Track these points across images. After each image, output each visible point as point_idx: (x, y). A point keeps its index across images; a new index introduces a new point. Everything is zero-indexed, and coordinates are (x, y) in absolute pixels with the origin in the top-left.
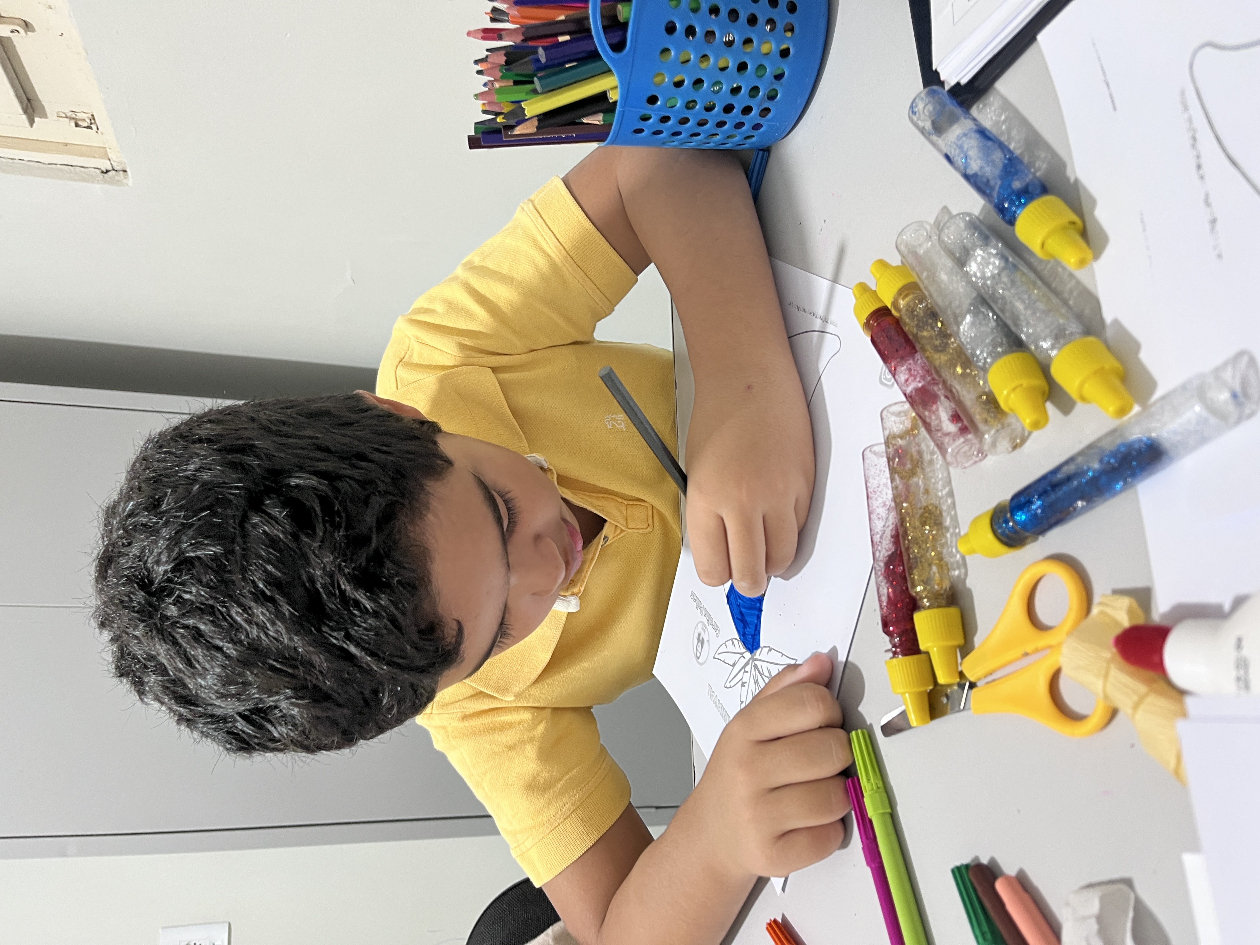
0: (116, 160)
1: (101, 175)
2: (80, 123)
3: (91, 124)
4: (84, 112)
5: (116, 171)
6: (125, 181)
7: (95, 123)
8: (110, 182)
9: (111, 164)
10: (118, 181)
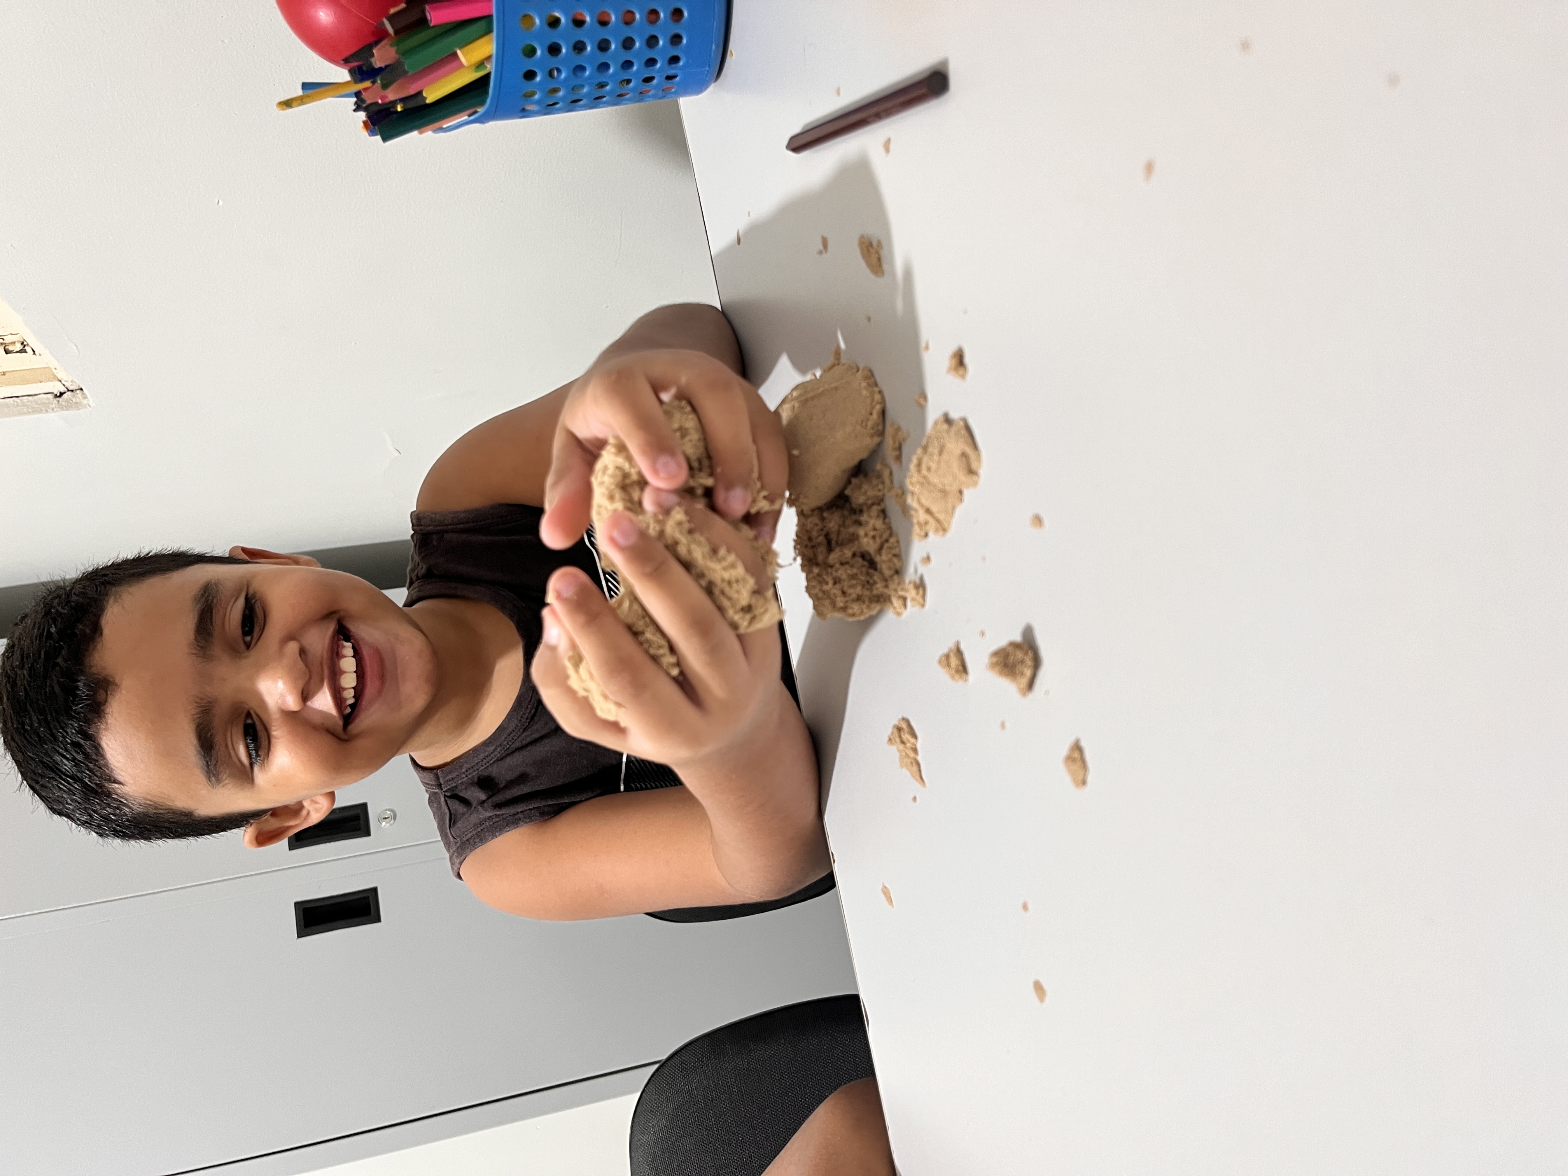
0: (67, 380)
1: (55, 401)
2: (10, 348)
3: (25, 346)
4: (11, 334)
5: (72, 391)
6: (85, 402)
7: (28, 344)
8: (67, 408)
9: (64, 385)
10: (77, 403)
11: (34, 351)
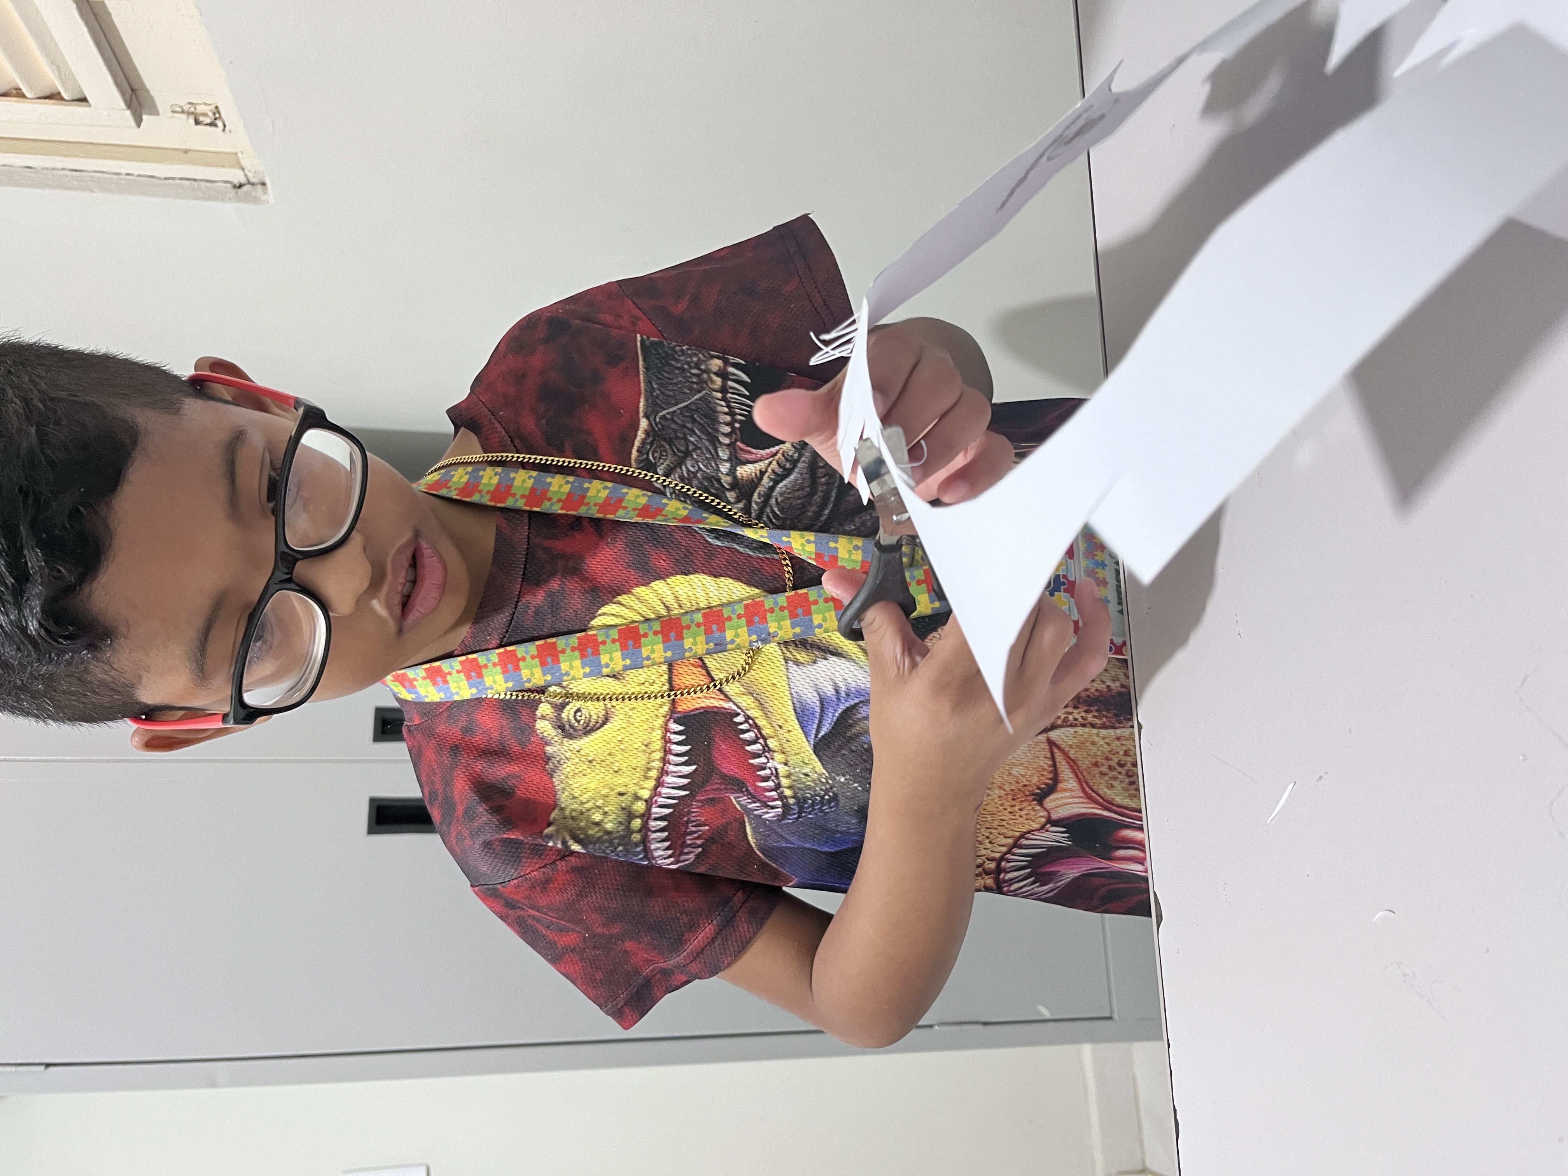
0: (251, 169)
1: (234, 191)
2: (201, 119)
3: (216, 119)
4: (205, 104)
5: (253, 184)
6: (264, 197)
7: (220, 117)
8: (246, 200)
9: (246, 175)
10: (255, 198)
11: (225, 126)
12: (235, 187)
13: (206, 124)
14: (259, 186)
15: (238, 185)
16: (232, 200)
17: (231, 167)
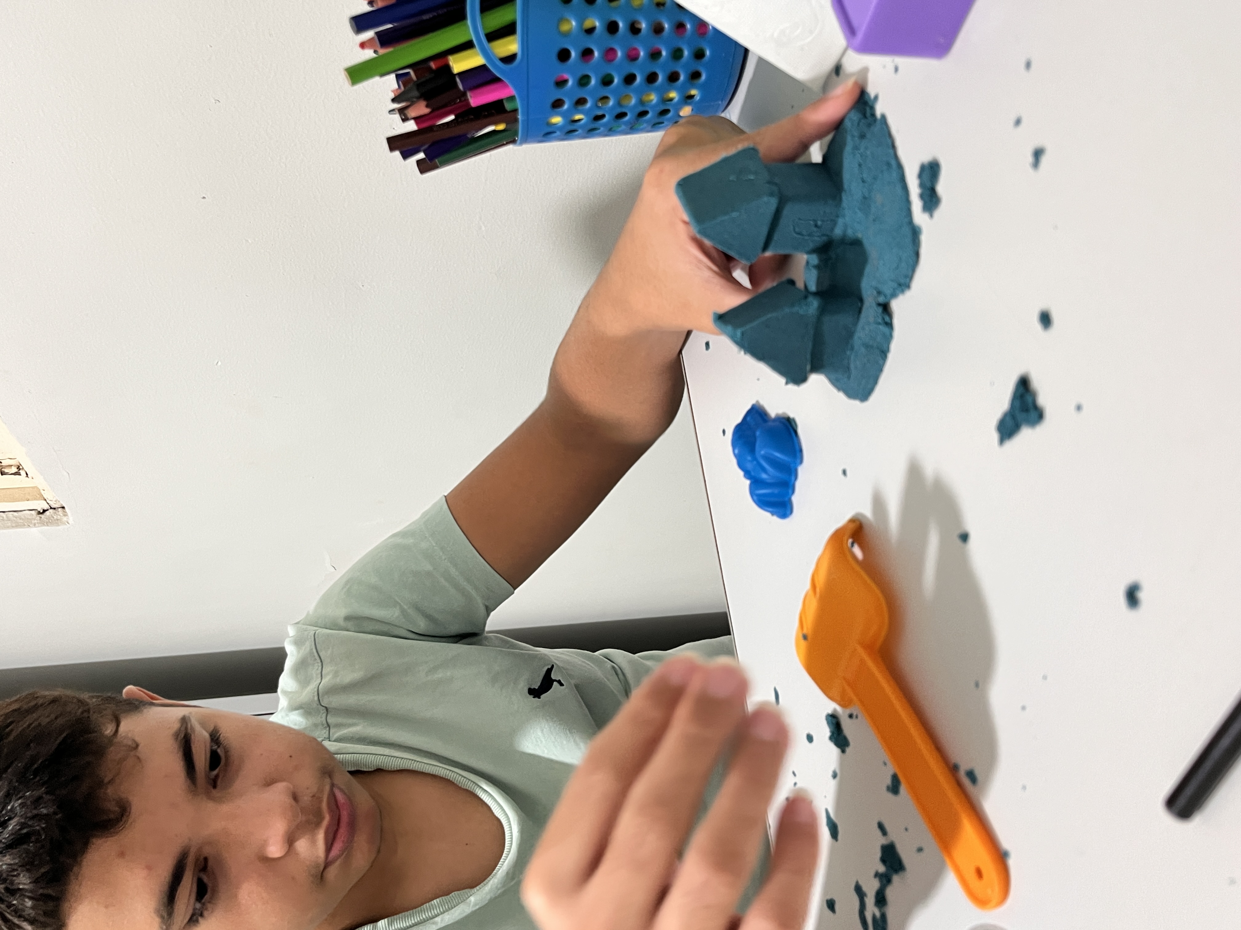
0: (51, 499)
1: (38, 517)
2: (6, 470)
3: (20, 469)
4: (8, 459)
5: (54, 509)
6: (65, 519)
7: (23, 468)
8: (47, 524)
9: (48, 504)
10: (57, 520)
11: (27, 474)
12: (39, 513)
13: (12, 474)
14: (60, 509)
15: (41, 511)
16: (37, 525)
17: (35, 499)
